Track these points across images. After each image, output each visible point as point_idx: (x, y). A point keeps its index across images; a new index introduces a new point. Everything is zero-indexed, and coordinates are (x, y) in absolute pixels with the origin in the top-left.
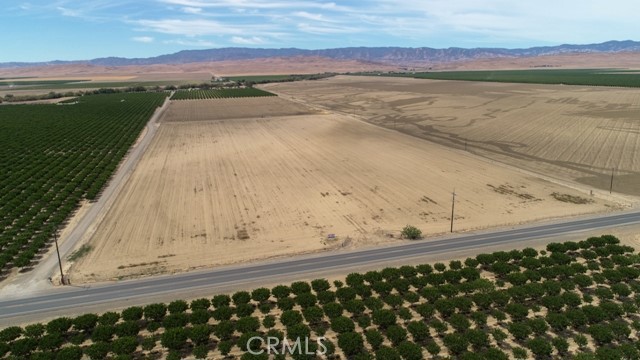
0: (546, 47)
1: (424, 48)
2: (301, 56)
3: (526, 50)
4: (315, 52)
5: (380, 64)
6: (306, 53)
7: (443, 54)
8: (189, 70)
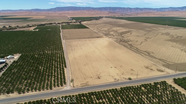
7: (134, 10)
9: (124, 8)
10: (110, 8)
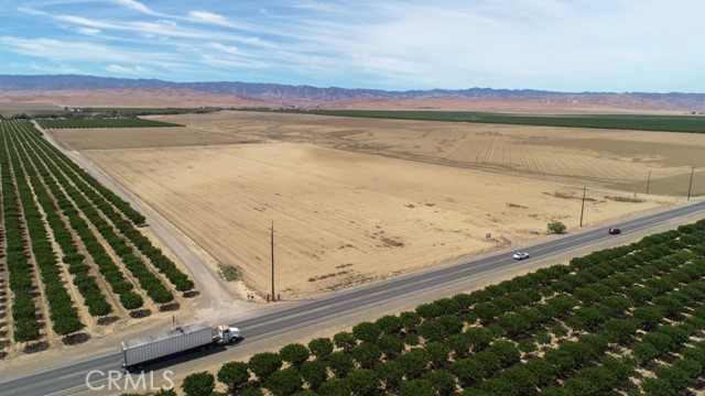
0: (420, 91)
1: (305, 87)
2: (168, 89)
3: (403, 93)
4: (182, 85)
5: (262, 100)
6: (172, 85)
7: (324, 93)
8: (19, 99)
9: (291, 86)
10: (239, 86)
